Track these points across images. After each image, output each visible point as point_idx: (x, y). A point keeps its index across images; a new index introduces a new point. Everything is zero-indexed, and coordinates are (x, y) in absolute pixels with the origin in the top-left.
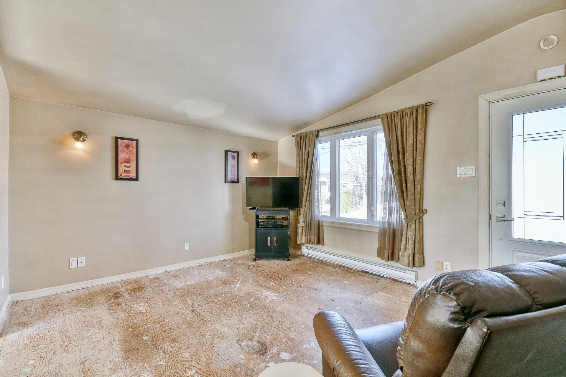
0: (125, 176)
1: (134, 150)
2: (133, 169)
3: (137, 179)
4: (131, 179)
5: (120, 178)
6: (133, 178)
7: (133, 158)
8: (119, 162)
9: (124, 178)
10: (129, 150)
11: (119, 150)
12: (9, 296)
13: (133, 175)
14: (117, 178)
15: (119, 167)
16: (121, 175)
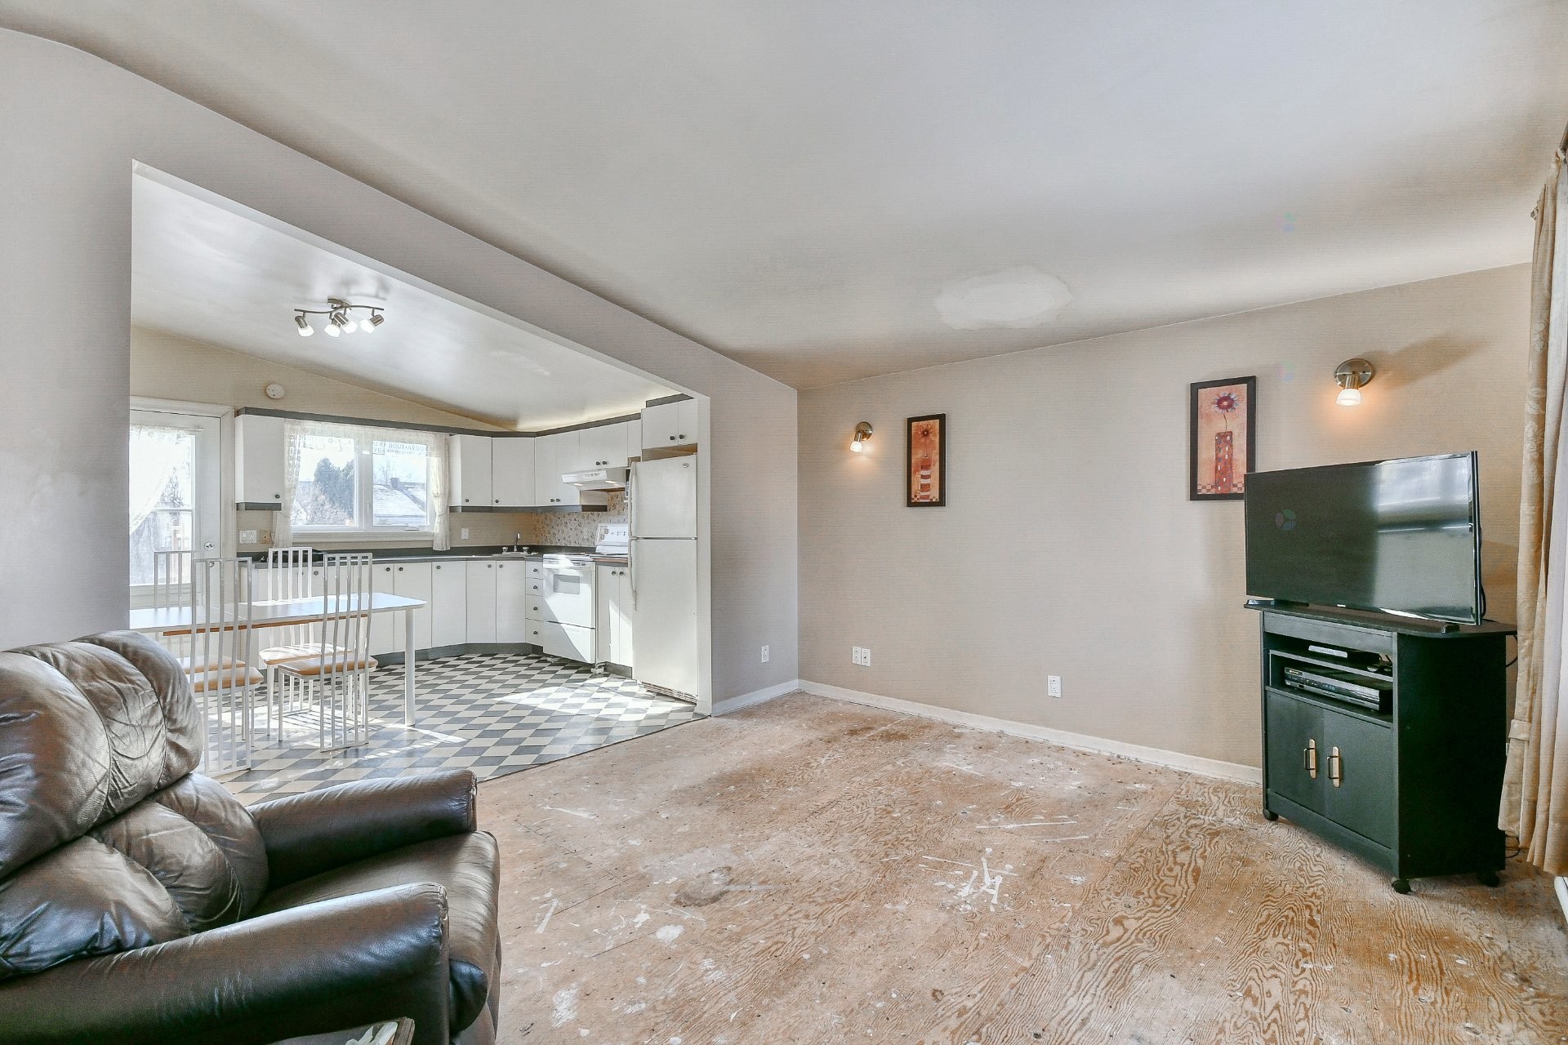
0: (922, 497)
1: (937, 440)
2: (934, 481)
3: (941, 503)
4: (931, 504)
5: (916, 502)
6: (934, 500)
7: (936, 457)
8: (913, 469)
9: (921, 501)
10: (928, 441)
11: (913, 443)
12: (797, 681)
13: (934, 494)
14: (911, 503)
15: (912, 479)
16: (916, 496)
